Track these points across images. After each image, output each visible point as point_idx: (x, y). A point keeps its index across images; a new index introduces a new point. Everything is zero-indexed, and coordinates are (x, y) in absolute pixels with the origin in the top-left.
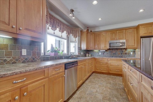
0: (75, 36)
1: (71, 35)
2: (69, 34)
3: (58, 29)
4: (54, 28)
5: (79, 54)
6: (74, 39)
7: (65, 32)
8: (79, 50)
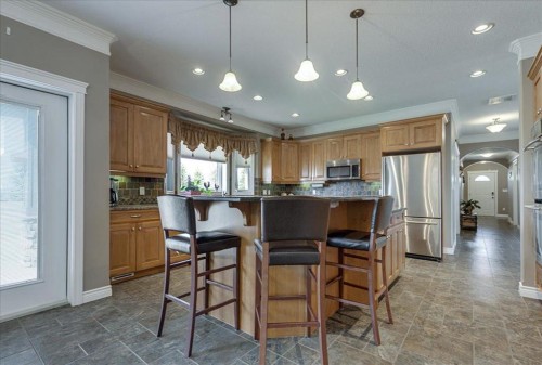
0: (246, 154)
1: (236, 152)
2: (228, 150)
3: (201, 146)
4: (192, 146)
5: (255, 193)
6: (243, 160)
7: (219, 148)
8: (256, 184)
